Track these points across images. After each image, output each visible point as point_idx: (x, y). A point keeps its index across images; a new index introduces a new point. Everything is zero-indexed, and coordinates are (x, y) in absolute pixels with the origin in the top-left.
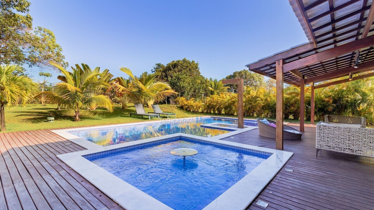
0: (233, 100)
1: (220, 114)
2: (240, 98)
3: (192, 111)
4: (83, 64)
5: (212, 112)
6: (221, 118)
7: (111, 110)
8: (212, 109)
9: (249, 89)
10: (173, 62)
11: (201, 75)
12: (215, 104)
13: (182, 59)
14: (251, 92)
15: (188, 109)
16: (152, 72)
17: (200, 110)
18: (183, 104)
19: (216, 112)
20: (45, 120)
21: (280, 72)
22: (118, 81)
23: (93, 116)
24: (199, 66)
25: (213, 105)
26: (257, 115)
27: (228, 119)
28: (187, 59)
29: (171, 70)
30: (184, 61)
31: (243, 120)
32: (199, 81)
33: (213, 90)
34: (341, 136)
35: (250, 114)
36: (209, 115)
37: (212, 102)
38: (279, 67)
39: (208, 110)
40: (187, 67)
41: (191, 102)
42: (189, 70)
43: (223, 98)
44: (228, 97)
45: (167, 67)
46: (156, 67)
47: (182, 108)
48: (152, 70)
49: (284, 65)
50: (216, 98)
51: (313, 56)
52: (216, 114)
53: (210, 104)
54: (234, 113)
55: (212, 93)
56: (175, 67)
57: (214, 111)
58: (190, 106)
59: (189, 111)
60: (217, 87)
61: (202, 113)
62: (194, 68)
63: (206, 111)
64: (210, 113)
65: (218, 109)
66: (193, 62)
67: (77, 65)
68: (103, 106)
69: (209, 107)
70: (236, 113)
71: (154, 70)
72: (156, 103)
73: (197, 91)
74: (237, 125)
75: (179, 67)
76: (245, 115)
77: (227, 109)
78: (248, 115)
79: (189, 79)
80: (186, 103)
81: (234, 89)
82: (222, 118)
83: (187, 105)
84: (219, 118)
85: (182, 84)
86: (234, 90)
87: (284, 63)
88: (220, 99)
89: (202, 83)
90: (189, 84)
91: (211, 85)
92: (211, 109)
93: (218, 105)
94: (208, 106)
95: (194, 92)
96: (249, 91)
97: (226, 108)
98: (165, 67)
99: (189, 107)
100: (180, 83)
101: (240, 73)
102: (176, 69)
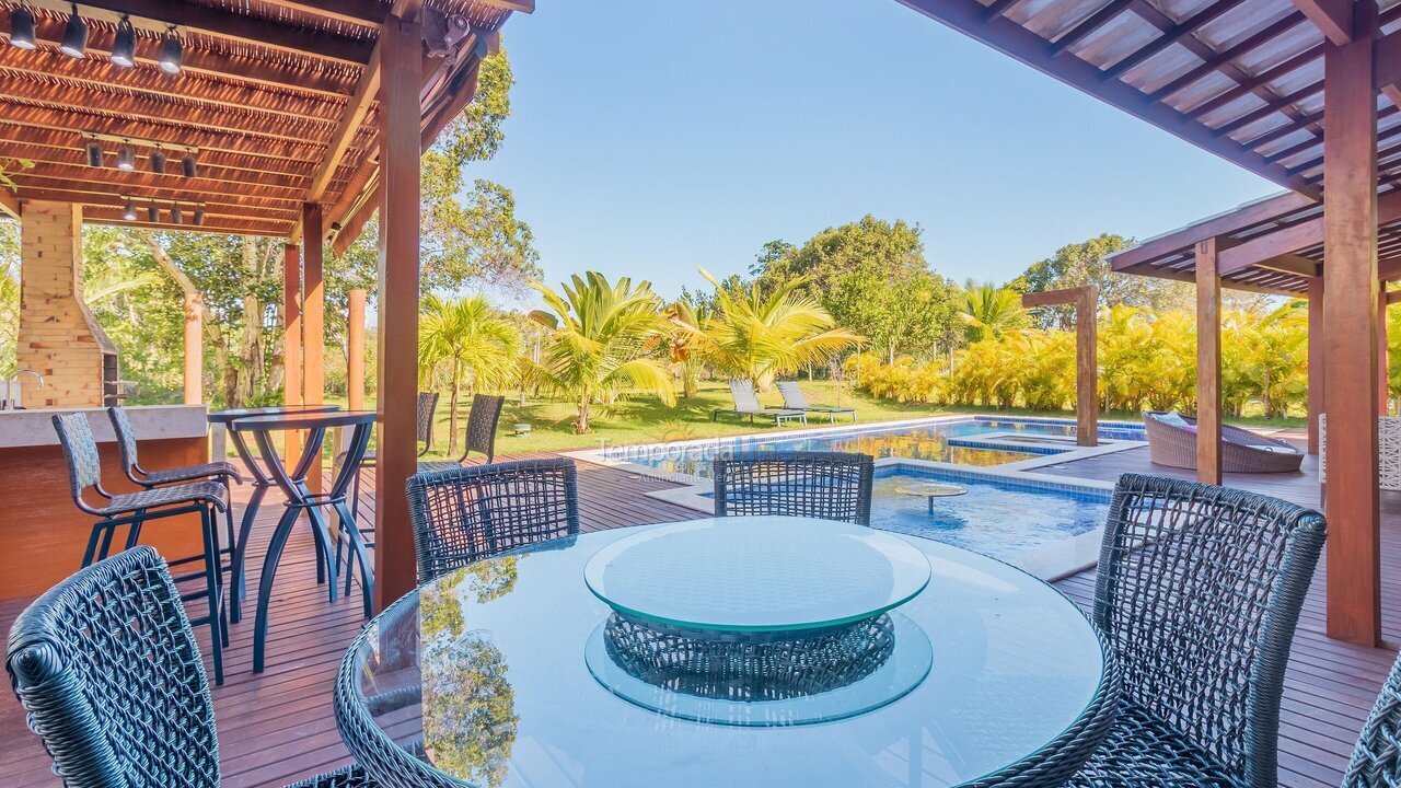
0: (1058, 356)
1: (1006, 406)
2: (1085, 350)
3: (901, 400)
4: (589, 274)
5: (978, 401)
6: (1014, 420)
7: (672, 403)
8: (978, 391)
9: (1120, 316)
10: (826, 232)
11: (929, 269)
12: (988, 372)
13: (857, 220)
14: (1129, 324)
15: (890, 395)
16: (752, 273)
17: (933, 397)
18: (872, 378)
19: (994, 401)
20: (510, 433)
21: (1208, 273)
22: (675, 315)
23: (606, 420)
24: (921, 239)
25: (981, 376)
26: (1153, 406)
27: (1041, 422)
28: (877, 217)
29: (819, 260)
30: (867, 224)
31: (1094, 425)
32: (926, 296)
33: (976, 323)
34: (1395, 445)
35: (1124, 405)
36: (967, 413)
37: (977, 367)
38: (1204, 260)
39: (961, 396)
40: (877, 246)
41: (900, 369)
42: (887, 257)
43: (1018, 350)
44: (1038, 346)
45: (804, 252)
46: (764, 255)
47: (865, 391)
48: (751, 267)
49: (1221, 254)
50: (993, 351)
51: (1308, 227)
52: (991, 409)
53: (969, 375)
54: (1062, 398)
55: (973, 334)
56: (833, 249)
57: (986, 398)
58: (896, 383)
59: (893, 401)
60: (994, 311)
61: (942, 404)
62: (903, 249)
63: (952, 400)
64: (970, 407)
65: (1001, 390)
66: (899, 225)
67: (574, 277)
68: (651, 391)
69: (966, 386)
70: (1069, 402)
71: (757, 267)
72: (781, 377)
73: (917, 329)
74: (1075, 439)
75: (849, 250)
76: (1104, 407)
77: (1036, 390)
78: (1119, 407)
79: (886, 292)
80: (881, 374)
81: (1061, 315)
82: (1018, 421)
83: (883, 381)
84: (1005, 420)
85: (863, 308)
86: (1062, 319)
87: (1219, 249)
88: (1009, 353)
89: (936, 299)
90: (889, 306)
91: (970, 306)
92: (972, 389)
93: (1000, 377)
94: (963, 383)
95: (908, 333)
96: (1123, 321)
97: (1031, 385)
98: (798, 252)
99: (891, 389)
100: (860, 307)
101: (1086, 248)
102: (838, 257)
